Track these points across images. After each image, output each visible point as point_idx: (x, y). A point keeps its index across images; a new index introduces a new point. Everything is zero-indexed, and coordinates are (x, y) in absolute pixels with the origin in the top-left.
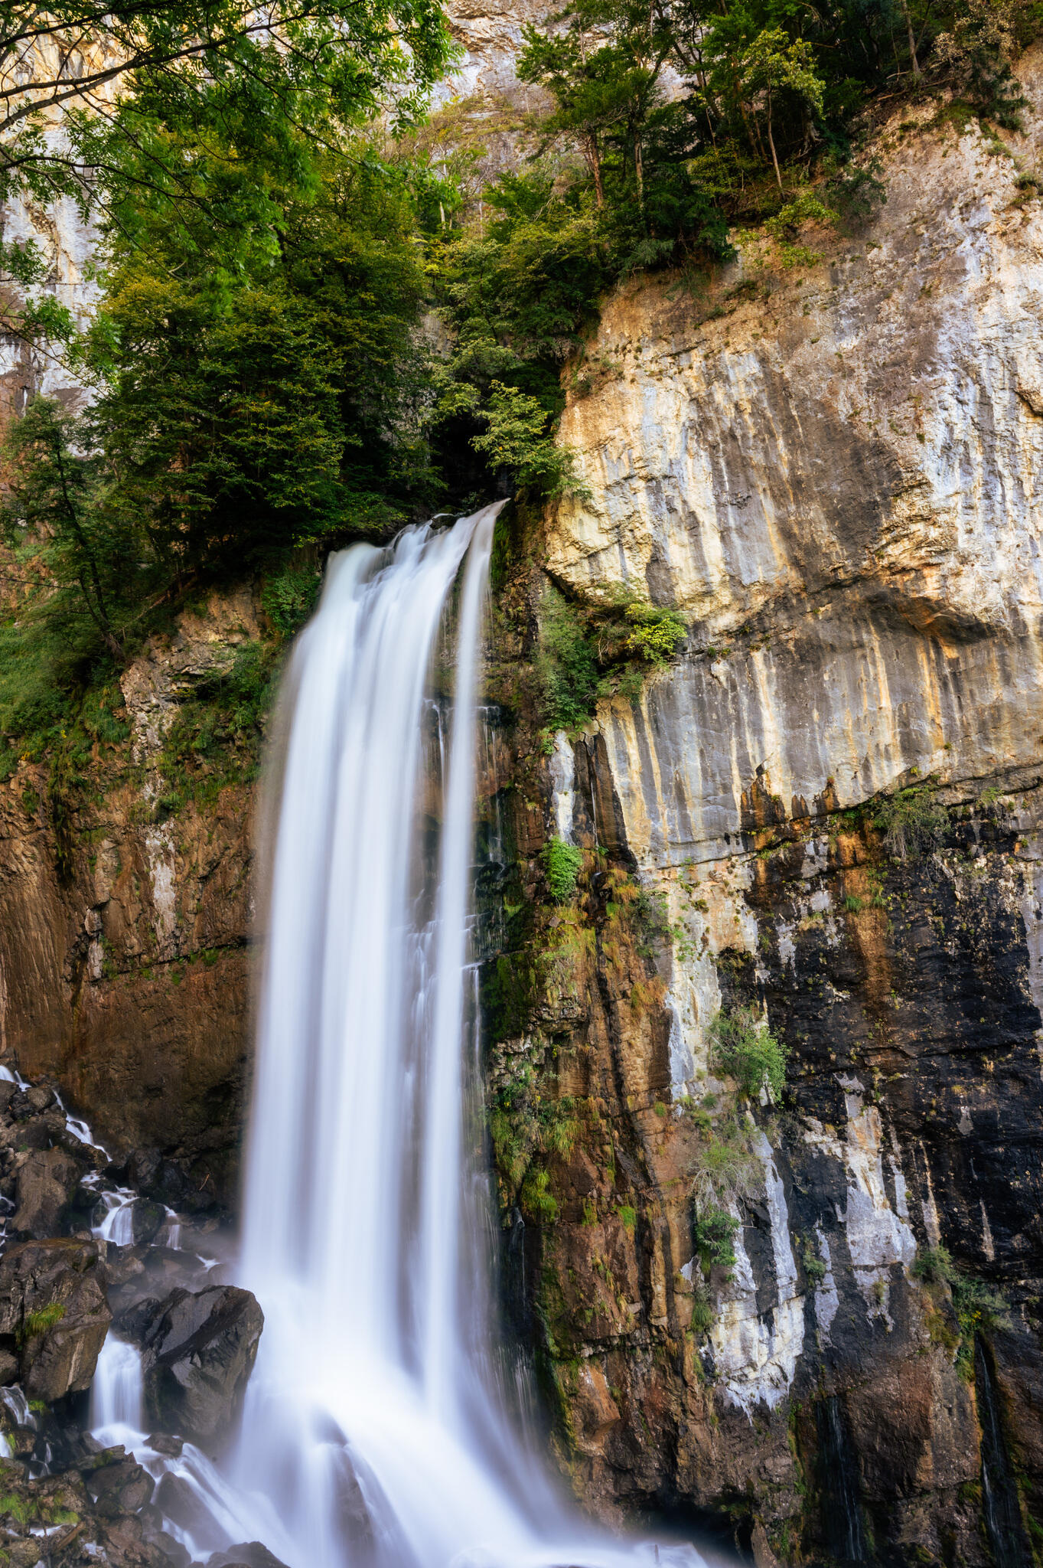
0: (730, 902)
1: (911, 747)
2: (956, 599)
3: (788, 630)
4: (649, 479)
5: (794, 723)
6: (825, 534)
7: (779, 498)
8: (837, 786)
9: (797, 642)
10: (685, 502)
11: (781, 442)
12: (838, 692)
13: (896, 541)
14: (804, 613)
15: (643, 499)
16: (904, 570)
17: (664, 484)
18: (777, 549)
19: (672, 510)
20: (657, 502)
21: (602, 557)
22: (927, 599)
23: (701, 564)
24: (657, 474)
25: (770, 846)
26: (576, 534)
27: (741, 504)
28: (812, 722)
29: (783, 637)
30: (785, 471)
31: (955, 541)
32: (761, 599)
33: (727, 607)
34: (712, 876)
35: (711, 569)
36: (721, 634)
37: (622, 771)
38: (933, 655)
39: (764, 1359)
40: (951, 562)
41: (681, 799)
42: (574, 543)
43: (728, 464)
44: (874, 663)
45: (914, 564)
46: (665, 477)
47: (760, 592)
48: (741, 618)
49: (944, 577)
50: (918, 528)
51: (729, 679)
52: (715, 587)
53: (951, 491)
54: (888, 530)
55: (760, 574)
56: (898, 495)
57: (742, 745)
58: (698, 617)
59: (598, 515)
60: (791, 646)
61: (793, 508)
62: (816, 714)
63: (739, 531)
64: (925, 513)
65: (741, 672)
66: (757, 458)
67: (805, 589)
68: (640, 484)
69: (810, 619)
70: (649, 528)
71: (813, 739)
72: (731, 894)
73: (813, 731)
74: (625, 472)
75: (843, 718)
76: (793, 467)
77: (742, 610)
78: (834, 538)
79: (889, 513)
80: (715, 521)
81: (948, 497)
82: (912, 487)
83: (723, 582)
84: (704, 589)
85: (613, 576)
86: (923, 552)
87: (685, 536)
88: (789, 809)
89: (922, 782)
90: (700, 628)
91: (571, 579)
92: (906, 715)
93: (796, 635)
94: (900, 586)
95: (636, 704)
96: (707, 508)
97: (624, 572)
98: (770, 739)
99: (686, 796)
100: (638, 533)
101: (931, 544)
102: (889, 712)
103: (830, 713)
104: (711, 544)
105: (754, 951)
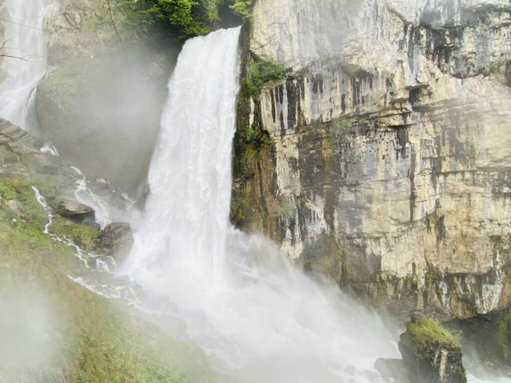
0: (292, 146)
1: (344, 106)
2: (360, 65)
3: (314, 72)
4: (279, 24)
5: (313, 98)
6: (327, 43)
7: (315, 32)
8: (323, 116)
9: (317, 75)
10: (289, 32)
11: (317, 15)
12: (326, 90)
13: (346, 47)
14: (319, 67)
15: (277, 30)
16: (348, 56)
17: (284, 26)
18: (314, 48)
19: (285, 34)
20: (281, 31)
21: (265, 47)
22: (353, 65)
23: (292, 51)
24: (282, 22)
25: (304, 132)
26: (258, 39)
27: (304, 33)
28: (318, 98)
29: (313, 74)
30: (318, 23)
31: (363, 48)
32: (308, 62)
33: (299, 64)
34: (288, 139)
35: (295, 53)
36: (296, 72)
37: (267, 110)
38: (352, 81)
39: (292, 254)
40: (361, 54)
41: (281, 119)
42: (257, 42)
43: (302, 21)
44: (337, 82)
45: (351, 54)
46: (284, 24)
47: (308, 60)
48: (302, 67)
49: (358, 59)
50: (353, 43)
51: (297, 85)
52: (296, 58)
53: (363, 32)
54: (345, 43)
55: (308, 55)
56: (348, 33)
57: (299, 104)
58: (290, 66)
59: (265, 34)
60: (315, 76)
61: (319, 35)
62: (319, 96)
63: (304, 41)
64: (355, 39)
65: (300, 83)
66: (310, 19)
67: (320, 59)
68: (277, 25)
69: (320, 69)
70: (278, 39)
71: (318, 103)
72: (293, 144)
73: (318, 101)
74: (273, 21)
75: (326, 98)
76: (320, 22)
77: (302, 65)
78: (329, 45)
79: (346, 38)
80: (297, 38)
81: (362, 34)
82: (353, 31)
83: (298, 57)
84: (292, 58)
85: (268, 53)
86: (353, 51)
87: (288, 42)
88: (310, 122)
89: (345, 116)
90: (290, 70)
91: (256, 53)
92: (343, 97)
93: (316, 73)
94: (346, 60)
95: (271, 91)
96: (295, 34)
97: (271, 52)
98: (306, 102)
99: (283, 117)
100: (275, 40)
101: (356, 48)
102: (339, 96)
103: (323, 96)
104: (296, 46)
105: (297, 158)
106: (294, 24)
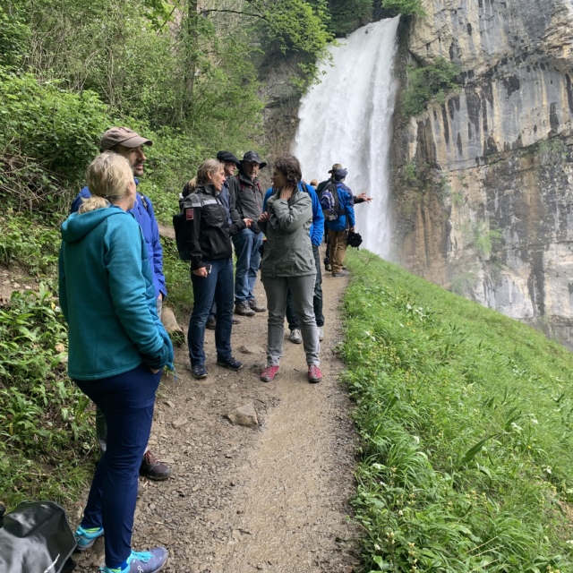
1: (554, 121)
3: (506, 73)
4: (452, 10)
5: (507, 112)
6: (523, 32)
7: (505, 17)
8: (522, 138)
9: (510, 78)
10: (466, 20)
13: (552, 34)
14: (513, 66)
15: (449, 19)
16: (555, 47)
17: (458, 12)
18: (503, 40)
19: (461, 23)
20: (455, 20)
21: (432, 45)
22: (563, 59)
23: (471, 47)
24: (455, 8)
25: (494, 162)
26: (421, 35)
27: (489, 19)
28: (514, 111)
29: (505, 76)
32: (496, 60)
33: (482, 64)
34: (471, 174)
35: (476, 48)
37: (437, 133)
38: (566, 82)
41: (459, 144)
42: (421, 39)
44: (541, 86)
45: (559, 44)
46: (459, 9)
47: (496, 57)
48: (488, 68)
50: (562, 28)
51: (481, 94)
52: (477, 56)
54: (549, 30)
55: (496, 50)
56: (553, 15)
57: (485, 121)
58: (470, 68)
59: (431, 27)
60: (508, 80)
61: (510, 21)
62: (516, 108)
63: (488, 31)
64: (565, 22)
65: (486, 91)
67: (514, 56)
68: (448, 12)
69: (515, 68)
70: (451, 32)
71: (514, 118)
72: (478, 181)
73: (514, 116)
74: (442, 7)
75: (526, 110)
77: (488, 65)
78: (526, 34)
79: (549, 23)
80: (478, 27)
82: (559, 11)
83: (480, 54)
84: (471, 57)
85: (436, 53)
86: (563, 39)
87: (466, 35)
88: (502, 147)
89: (558, 135)
90: (471, 73)
91: (420, 54)
92: (553, 108)
93: (510, 75)
94: (552, 54)
95: (443, 106)
96: (475, 22)
97: (441, 51)
98: (496, 119)
99: (462, 142)
100: (447, 34)
101: (566, 35)
102: (546, 107)
103: (521, 107)
104: (477, 38)
105: (485, 203)
106: (474, 8)
